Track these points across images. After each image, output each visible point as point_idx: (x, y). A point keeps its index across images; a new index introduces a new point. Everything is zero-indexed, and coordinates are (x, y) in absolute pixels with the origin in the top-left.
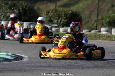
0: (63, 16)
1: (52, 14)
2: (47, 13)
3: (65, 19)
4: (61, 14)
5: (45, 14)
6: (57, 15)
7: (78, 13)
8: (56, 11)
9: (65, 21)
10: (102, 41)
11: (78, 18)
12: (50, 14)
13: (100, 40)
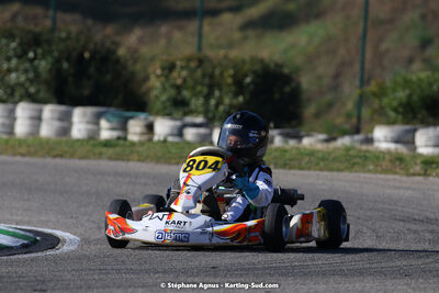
0: (230, 81)
1: (184, 73)
2: (166, 72)
3: (236, 95)
4: (222, 74)
5: (158, 76)
6: (204, 76)
7: (286, 71)
8: (201, 62)
9: (235, 102)
10: (373, 176)
11: (287, 89)
12: (175, 74)
13: (365, 172)
